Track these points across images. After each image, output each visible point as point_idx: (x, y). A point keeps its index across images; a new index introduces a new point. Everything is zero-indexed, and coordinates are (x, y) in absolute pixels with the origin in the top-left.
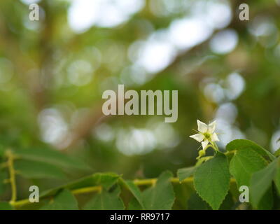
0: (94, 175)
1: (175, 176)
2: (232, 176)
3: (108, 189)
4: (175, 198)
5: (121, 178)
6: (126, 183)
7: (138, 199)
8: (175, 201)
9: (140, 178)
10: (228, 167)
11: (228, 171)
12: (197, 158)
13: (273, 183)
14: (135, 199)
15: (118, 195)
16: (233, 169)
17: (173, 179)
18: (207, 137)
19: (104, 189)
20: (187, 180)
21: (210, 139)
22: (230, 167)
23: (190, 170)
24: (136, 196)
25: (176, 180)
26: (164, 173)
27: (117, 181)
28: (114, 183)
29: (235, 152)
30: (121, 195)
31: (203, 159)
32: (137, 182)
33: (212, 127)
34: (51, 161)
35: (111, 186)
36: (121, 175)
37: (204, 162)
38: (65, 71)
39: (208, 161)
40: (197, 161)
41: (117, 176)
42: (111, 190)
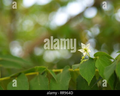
0: (35, 67)
1: (71, 68)
2: (96, 68)
3: (41, 73)
4: (71, 78)
5: (47, 69)
6: (49, 71)
7: (54, 78)
8: (71, 79)
9: (55, 69)
10: (95, 64)
11: (95, 66)
12: (81, 60)
13: (115, 72)
14: (53, 78)
15: (46, 76)
16: (97, 65)
17: (70, 69)
18: (86, 50)
19: (39, 73)
20: (76, 70)
21: (87, 52)
22: (96, 64)
23: (78, 65)
24: (54, 76)
25: (72, 70)
26: (66, 67)
27: (45, 70)
28: (44, 71)
29: (98, 57)
30: (47, 76)
31: (83, 60)
32: (54, 70)
33: (88, 46)
34: (16, 61)
35: (43, 72)
36: (47, 67)
37: (84, 62)
38: (21, 25)
39: (86, 61)
40: (81, 61)
41: (45, 67)
42: (43, 74)
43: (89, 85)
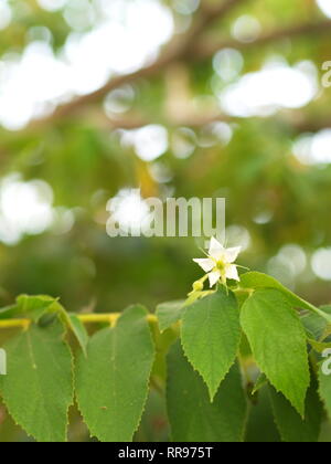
15: (63, 337)
19: (31, 324)
28: (46, 310)
29: (251, 292)
30: (66, 337)
35: (41, 314)
36: (58, 299)
37: (198, 298)
43: (212, 400)
